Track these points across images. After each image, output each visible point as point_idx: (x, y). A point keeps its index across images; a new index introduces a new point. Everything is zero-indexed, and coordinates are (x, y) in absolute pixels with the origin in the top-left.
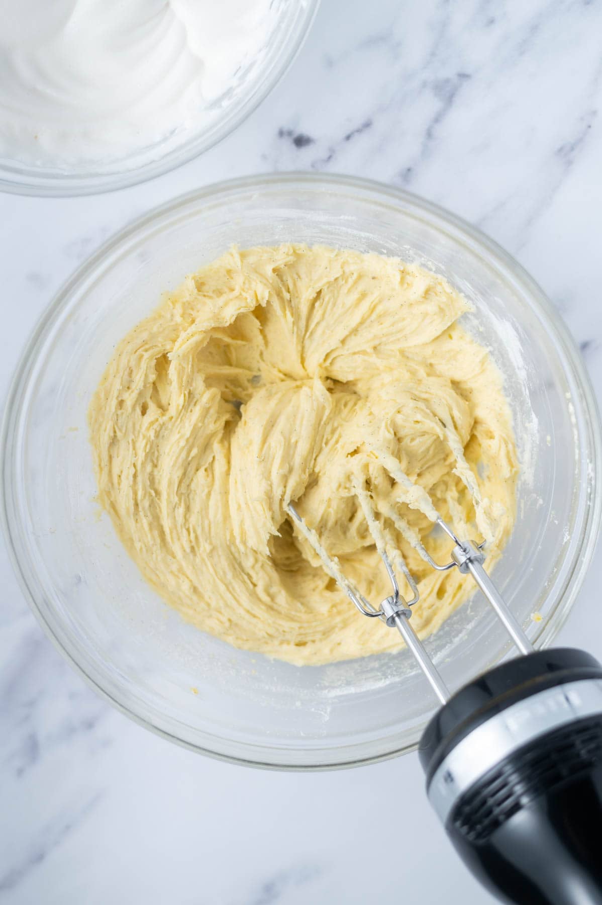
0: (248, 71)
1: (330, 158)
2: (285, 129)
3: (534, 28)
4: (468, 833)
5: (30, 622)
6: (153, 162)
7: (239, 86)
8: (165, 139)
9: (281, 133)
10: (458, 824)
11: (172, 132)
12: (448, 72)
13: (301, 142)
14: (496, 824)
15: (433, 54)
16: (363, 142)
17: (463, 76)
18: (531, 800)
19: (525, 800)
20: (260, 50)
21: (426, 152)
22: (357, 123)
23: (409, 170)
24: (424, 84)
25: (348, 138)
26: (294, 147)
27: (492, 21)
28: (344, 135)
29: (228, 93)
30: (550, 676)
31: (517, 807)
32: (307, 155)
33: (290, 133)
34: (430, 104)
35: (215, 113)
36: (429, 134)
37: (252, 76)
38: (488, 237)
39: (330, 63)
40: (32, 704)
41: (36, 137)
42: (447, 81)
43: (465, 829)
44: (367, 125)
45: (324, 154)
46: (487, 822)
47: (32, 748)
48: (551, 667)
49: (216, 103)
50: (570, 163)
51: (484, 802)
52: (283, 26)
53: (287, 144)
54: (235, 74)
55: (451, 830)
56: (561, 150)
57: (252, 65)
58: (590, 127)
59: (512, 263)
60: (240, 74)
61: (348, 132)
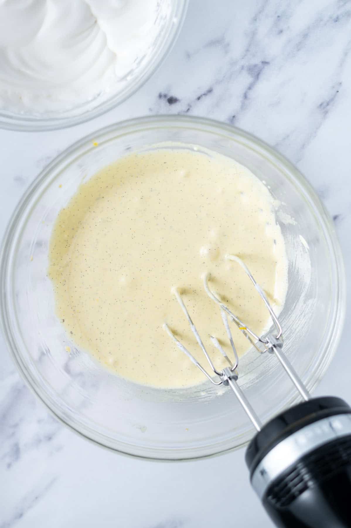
0: (142, 59)
1: (188, 110)
2: (163, 93)
3: (305, 36)
4: (276, 503)
5: (16, 378)
6: (88, 111)
7: (137, 68)
8: (95, 99)
9: (160, 96)
10: (270, 497)
11: (99, 95)
12: (256, 61)
13: (172, 101)
14: (294, 497)
15: (247, 50)
16: (207, 101)
17: (265, 63)
18: (314, 484)
19: (310, 484)
20: (149, 48)
21: (243, 107)
22: (204, 90)
23: (234, 117)
24: (242, 68)
25: (199, 98)
26: (167, 103)
27: (281, 32)
28: (197, 97)
29: (130, 73)
30: (321, 412)
31: (305, 488)
32: (175, 109)
33: (165, 96)
34: (246, 79)
35: (124, 84)
36: (245, 96)
37: (144, 62)
38: (280, 154)
39: (188, 56)
40: (16, 426)
41: (21, 98)
42: (256, 66)
43: (273, 501)
44: (210, 91)
45: (185, 108)
46: (288, 496)
47: (16, 451)
48: (322, 407)
49: (124, 78)
50: (326, 112)
51: (286, 485)
52: (163, 33)
53: (164, 102)
54: (135, 61)
55: (265, 501)
56: (321, 105)
57: (144, 56)
58: (338, 92)
59: (295, 169)
60: (137, 62)
61: (199, 95)
